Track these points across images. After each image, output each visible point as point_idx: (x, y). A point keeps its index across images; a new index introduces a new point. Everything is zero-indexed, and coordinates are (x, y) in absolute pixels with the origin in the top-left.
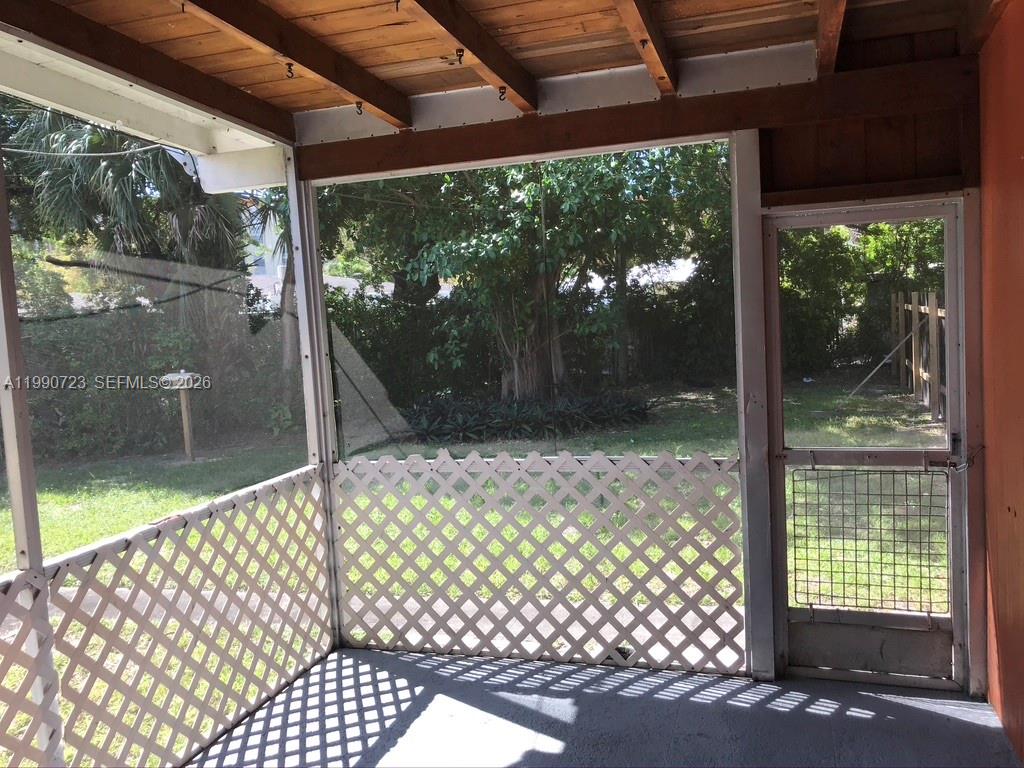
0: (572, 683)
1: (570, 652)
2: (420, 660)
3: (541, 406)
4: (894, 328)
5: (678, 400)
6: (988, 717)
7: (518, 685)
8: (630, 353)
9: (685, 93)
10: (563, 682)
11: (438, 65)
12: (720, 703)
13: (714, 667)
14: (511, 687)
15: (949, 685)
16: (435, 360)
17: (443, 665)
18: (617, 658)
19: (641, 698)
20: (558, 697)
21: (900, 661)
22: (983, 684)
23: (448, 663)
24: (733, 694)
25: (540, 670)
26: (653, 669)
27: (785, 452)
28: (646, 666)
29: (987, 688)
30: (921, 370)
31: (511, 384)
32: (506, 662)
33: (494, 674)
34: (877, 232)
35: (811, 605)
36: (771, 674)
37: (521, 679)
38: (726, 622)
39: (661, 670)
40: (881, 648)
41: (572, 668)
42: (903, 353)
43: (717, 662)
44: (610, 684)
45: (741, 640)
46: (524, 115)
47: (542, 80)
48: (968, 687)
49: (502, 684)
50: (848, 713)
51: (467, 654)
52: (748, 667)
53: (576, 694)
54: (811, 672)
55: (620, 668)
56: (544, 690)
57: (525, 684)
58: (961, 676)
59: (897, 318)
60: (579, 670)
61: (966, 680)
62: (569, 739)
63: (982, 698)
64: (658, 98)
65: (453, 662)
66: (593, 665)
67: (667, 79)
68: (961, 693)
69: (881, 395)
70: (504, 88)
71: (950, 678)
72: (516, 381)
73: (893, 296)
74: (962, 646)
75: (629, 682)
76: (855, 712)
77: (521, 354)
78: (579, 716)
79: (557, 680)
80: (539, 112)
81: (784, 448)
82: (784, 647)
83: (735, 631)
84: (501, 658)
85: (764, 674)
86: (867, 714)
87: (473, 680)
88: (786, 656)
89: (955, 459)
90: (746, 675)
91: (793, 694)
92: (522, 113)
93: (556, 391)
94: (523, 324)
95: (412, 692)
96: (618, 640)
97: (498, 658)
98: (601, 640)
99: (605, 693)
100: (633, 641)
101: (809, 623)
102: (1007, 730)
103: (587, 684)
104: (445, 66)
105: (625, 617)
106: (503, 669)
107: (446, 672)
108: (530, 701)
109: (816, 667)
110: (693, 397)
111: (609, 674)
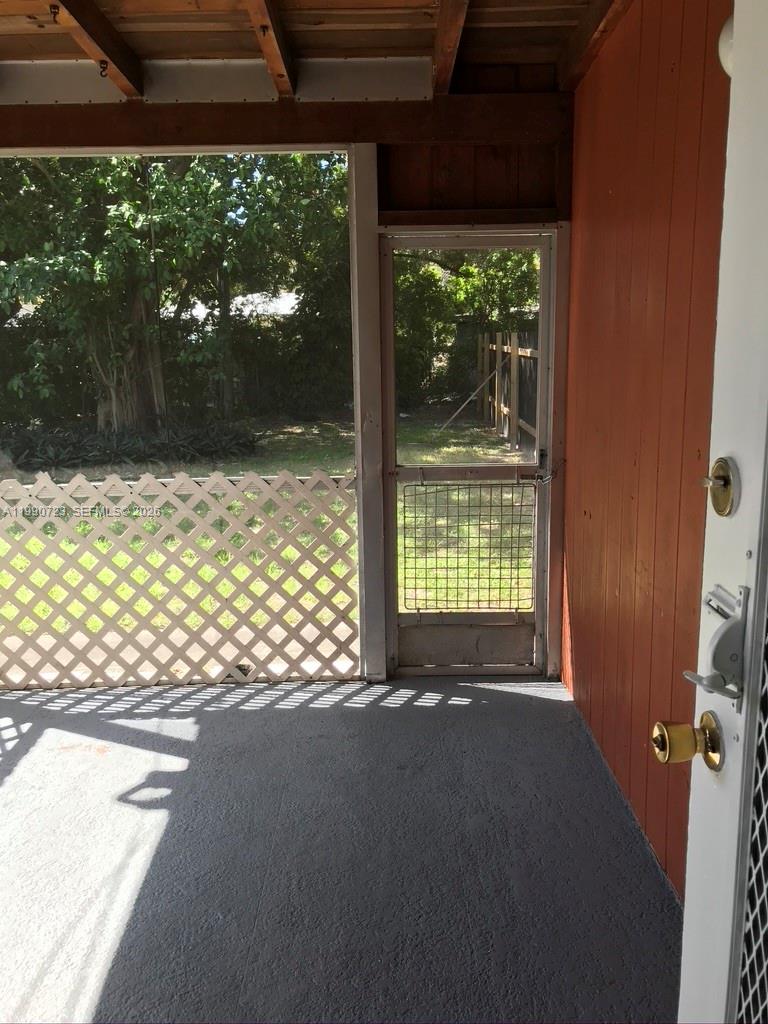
0: (190, 704)
1: (190, 674)
2: (25, 697)
3: (143, 439)
4: (479, 368)
5: (284, 433)
6: (562, 693)
7: (136, 711)
8: (235, 385)
9: (303, 97)
10: (183, 703)
11: (23, 25)
12: (337, 706)
13: (331, 674)
14: (129, 714)
15: (531, 670)
16: (19, 387)
17: (51, 700)
18: (237, 675)
19: (262, 710)
20: (179, 718)
21: (492, 653)
22: (558, 666)
23: (58, 697)
24: (348, 697)
25: (158, 695)
26: (273, 682)
27: (397, 469)
28: (266, 680)
29: (561, 670)
30: (502, 405)
31: (108, 415)
32: (121, 690)
33: (109, 703)
34: (468, 275)
35: (419, 609)
36: (383, 676)
37: (138, 705)
38: (342, 631)
39: (280, 683)
40: (477, 643)
41: (191, 689)
42: (487, 389)
43: (333, 670)
44: (231, 699)
45: (356, 647)
46: (128, 101)
47: (147, 62)
48: (546, 671)
49: (119, 712)
50: (450, 702)
51: (78, 687)
52: (362, 671)
53: (198, 714)
54: (417, 671)
55: (240, 685)
56: (163, 713)
57: (144, 709)
58: (541, 661)
59: (483, 358)
60: (199, 691)
61: (545, 665)
62: (193, 756)
63: (557, 678)
64: (276, 99)
65: (62, 696)
66: (212, 684)
67: (286, 78)
68: (541, 676)
69: (468, 428)
70: (106, 63)
71: (531, 664)
72: (113, 411)
73: (480, 336)
74: (542, 635)
75: (250, 697)
76: (455, 701)
77: (119, 383)
78: (201, 733)
79: (176, 702)
80: (145, 98)
81: (397, 466)
82: (394, 651)
83: (351, 639)
84: (116, 687)
85: (376, 676)
86: (465, 701)
87: (87, 711)
88: (396, 657)
89: (541, 473)
90: (361, 679)
91: (403, 692)
92: (126, 97)
93: (159, 422)
94: (120, 348)
95: (18, 730)
96: (238, 657)
97: (111, 688)
98: (221, 660)
99: (226, 709)
100: (253, 658)
101: (416, 627)
102: (577, 702)
103: (208, 703)
104: (33, 28)
105: (245, 635)
106: (118, 698)
107: (55, 706)
108: (150, 725)
109: (422, 666)
110: (299, 431)
111: (229, 691)
